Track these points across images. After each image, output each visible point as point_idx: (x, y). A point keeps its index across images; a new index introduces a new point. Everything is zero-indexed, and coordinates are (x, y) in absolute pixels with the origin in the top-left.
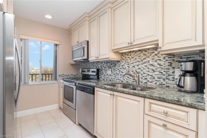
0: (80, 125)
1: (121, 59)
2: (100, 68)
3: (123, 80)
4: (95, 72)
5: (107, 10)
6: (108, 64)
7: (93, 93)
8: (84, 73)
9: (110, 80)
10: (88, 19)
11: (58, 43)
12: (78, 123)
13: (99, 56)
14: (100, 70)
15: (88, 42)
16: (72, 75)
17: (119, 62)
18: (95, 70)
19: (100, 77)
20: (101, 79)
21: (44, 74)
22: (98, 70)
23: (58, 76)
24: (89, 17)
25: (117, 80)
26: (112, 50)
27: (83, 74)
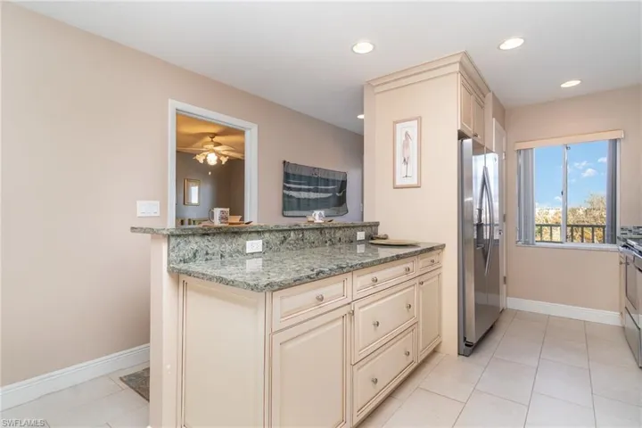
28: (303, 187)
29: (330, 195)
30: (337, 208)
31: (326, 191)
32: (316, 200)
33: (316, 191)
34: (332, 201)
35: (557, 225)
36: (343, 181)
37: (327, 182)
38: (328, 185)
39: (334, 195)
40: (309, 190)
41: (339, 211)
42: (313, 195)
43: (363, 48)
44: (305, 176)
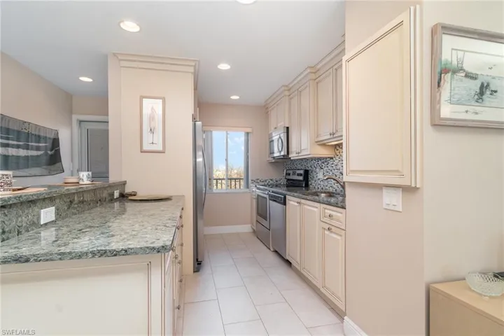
0: (276, 252)
1: (334, 153)
2: (310, 168)
3: (337, 188)
4: (301, 175)
5: (307, 84)
6: (320, 162)
7: (285, 203)
8: (288, 177)
9: (322, 189)
10: (287, 93)
11: (249, 130)
12: (274, 248)
13: (301, 151)
14: (310, 172)
15: (288, 128)
16: (271, 180)
17: (332, 158)
18: (302, 172)
19: (310, 183)
20: (311, 186)
21: (237, 179)
22: (307, 172)
23: (250, 181)
24: (289, 90)
25: (331, 188)
26: (317, 142)
27: (288, 180)
28: (11, 142)
29: (42, 152)
30: (49, 167)
31: (38, 149)
32: (27, 158)
33: (27, 148)
34: (44, 160)
35: (224, 179)
36: (54, 139)
37: (38, 138)
38: (39, 142)
39: (46, 154)
40: (18, 147)
41: (50, 170)
42: (22, 153)
43: (130, 26)
44: (14, 130)
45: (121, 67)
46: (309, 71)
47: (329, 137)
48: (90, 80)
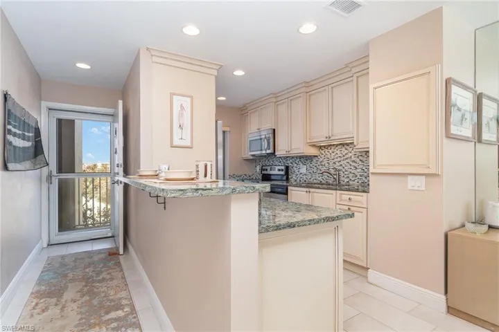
1: (319, 153)
2: (290, 165)
3: (321, 180)
4: (282, 170)
6: (302, 159)
9: (305, 181)
10: (274, 100)
13: (292, 149)
14: (290, 168)
15: (274, 130)
17: (317, 156)
18: (283, 168)
19: (290, 177)
20: (291, 179)
22: (287, 168)
24: (276, 98)
25: (315, 180)
26: (308, 143)
27: (264, 174)
29: (31, 143)
30: (34, 160)
31: (29, 139)
32: (24, 149)
33: (24, 138)
34: (32, 152)
36: (35, 129)
37: (28, 127)
38: (29, 132)
39: (33, 145)
40: (19, 136)
41: (35, 164)
44: (18, 118)
45: (153, 62)
46: (303, 85)
47: (324, 139)
48: (88, 67)
